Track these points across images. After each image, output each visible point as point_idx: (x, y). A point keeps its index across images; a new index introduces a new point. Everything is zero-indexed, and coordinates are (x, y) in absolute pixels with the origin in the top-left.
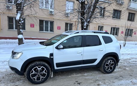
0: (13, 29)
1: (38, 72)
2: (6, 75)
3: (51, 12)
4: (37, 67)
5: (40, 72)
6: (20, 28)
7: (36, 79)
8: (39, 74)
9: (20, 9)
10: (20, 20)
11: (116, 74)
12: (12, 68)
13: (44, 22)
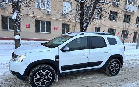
0: (7, 29)
1: (42, 77)
2: (5, 80)
3: (48, 12)
4: (41, 71)
5: (45, 76)
6: (17, 28)
7: (40, 83)
8: (43, 78)
9: (17, 8)
10: (16, 20)
11: (121, 76)
12: (14, 73)
13: (40, 22)
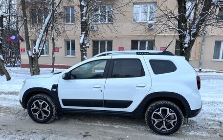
3: (150, 25)
4: (38, 101)
7: (38, 115)
8: (41, 110)
10: (83, 44)
13: (139, 42)
